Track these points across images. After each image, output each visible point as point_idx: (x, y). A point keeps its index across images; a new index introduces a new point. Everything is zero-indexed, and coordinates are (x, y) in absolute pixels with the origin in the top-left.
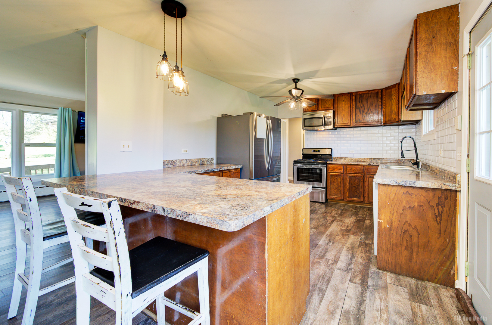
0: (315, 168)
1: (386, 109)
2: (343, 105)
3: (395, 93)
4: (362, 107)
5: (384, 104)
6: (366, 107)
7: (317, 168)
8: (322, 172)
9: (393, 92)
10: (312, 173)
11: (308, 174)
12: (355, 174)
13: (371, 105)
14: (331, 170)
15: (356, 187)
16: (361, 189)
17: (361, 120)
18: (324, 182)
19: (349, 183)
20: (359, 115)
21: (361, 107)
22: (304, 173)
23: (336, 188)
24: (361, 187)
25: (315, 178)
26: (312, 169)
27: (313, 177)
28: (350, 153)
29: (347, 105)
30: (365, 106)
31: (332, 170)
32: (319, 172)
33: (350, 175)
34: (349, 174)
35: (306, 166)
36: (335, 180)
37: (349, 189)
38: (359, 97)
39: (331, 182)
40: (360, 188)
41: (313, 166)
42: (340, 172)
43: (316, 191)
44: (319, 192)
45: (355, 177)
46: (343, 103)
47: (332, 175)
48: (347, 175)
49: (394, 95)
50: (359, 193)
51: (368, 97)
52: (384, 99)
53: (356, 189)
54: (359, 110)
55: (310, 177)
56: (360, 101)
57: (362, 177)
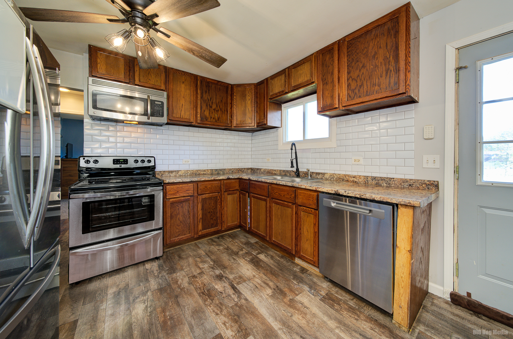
0: (137, 195)
1: (237, 111)
2: (183, 90)
3: (250, 93)
4: (210, 101)
5: (235, 103)
6: (214, 102)
7: (142, 194)
8: (154, 201)
9: (247, 92)
10: (131, 207)
11: (119, 211)
12: (211, 194)
13: (220, 101)
14: (171, 194)
15: (212, 212)
16: (219, 213)
17: (208, 118)
18: (159, 218)
19: (202, 209)
20: (206, 110)
21: (208, 100)
22: (107, 210)
23: (181, 222)
24: (219, 211)
25: (137, 216)
26: (130, 199)
27: (133, 213)
28: (184, 163)
29: (188, 91)
30: (213, 100)
31: (174, 194)
32: (148, 202)
33: (204, 196)
34: (202, 195)
35: (113, 195)
36: (178, 209)
37: (202, 218)
38: (206, 85)
39: (171, 214)
40: (217, 212)
41: (132, 192)
42: (188, 195)
43: (141, 240)
44: (147, 241)
45: (210, 198)
46: (183, 86)
47: (172, 203)
48: (199, 197)
49: (249, 96)
50: (215, 220)
51: (217, 89)
52: (235, 97)
53: (212, 215)
54: (205, 103)
55: (124, 216)
56: (207, 90)
57: (219, 197)
